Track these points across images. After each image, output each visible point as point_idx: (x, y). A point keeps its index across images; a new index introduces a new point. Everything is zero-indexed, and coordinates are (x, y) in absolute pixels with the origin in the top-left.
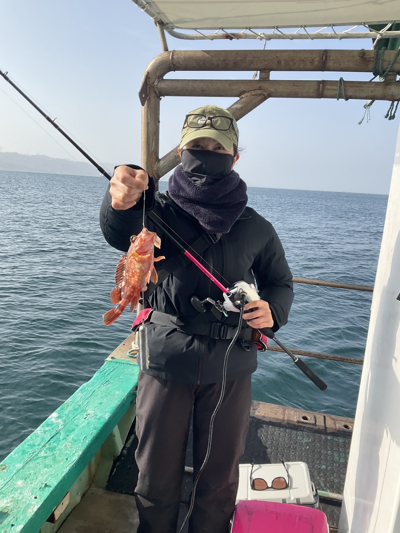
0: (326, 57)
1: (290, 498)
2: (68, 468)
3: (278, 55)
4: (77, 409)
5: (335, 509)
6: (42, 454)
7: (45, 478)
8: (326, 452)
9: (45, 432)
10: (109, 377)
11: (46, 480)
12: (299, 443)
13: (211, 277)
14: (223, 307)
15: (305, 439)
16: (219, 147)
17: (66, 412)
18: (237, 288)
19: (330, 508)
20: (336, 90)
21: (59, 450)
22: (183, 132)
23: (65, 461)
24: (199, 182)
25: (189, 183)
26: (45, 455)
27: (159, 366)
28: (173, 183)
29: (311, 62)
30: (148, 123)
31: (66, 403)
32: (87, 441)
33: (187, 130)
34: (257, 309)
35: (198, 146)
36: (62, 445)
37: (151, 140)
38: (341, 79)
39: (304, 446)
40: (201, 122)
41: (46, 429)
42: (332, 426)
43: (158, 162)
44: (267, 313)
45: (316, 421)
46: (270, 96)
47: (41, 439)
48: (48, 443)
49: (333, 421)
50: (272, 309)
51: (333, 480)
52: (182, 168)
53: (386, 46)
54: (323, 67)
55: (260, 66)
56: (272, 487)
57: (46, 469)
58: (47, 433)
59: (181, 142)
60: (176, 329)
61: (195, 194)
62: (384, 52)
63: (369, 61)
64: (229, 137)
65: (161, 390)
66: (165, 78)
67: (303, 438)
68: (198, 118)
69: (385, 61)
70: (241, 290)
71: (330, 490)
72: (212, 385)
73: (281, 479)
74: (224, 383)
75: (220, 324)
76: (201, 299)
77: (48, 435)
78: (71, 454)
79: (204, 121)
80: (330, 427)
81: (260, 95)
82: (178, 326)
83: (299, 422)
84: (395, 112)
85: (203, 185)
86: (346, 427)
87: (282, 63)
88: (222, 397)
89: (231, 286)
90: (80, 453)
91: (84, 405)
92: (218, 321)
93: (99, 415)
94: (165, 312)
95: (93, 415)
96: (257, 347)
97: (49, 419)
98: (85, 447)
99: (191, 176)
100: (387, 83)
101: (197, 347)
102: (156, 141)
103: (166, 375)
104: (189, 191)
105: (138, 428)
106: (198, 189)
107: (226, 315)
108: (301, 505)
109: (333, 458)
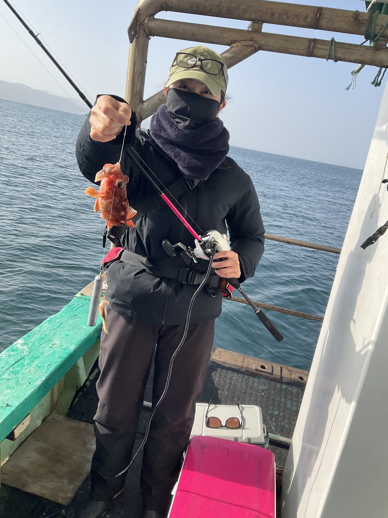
0: (320, 15)
1: (242, 437)
2: (30, 392)
3: (273, 7)
4: (43, 339)
5: (283, 451)
6: (6, 376)
7: (6, 398)
8: (279, 400)
9: (10, 356)
10: (77, 312)
11: (8, 399)
12: (255, 389)
13: (185, 222)
14: (193, 253)
15: (261, 386)
16: (207, 91)
17: (33, 340)
18: (209, 237)
19: (279, 450)
20: (327, 50)
21: (23, 374)
22: (172, 70)
23: (27, 385)
24: (182, 124)
25: (172, 124)
26: (9, 377)
27: (125, 304)
28: (155, 122)
29: (305, 19)
30: (135, 62)
31: (33, 332)
32: (51, 369)
33: (176, 69)
34: (226, 259)
35: (185, 87)
36: (26, 370)
37: (136, 80)
38: (333, 40)
39: (259, 392)
40: (191, 62)
41: (10, 354)
42: (288, 376)
43: (142, 104)
44: (236, 264)
45: (273, 371)
46: (260, 48)
47: (5, 363)
48: (12, 366)
49: (289, 372)
50: (241, 261)
51: (284, 425)
52: (166, 107)
53: (380, 10)
54: (316, 25)
55: (254, 16)
56: (226, 426)
57: (8, 390)
58: (11, 357)
59: (168, 80)
60: (145, 269)
61: (177, 136)
62: (377, 15)
63: (362, 23)
64: (218, 82)
65: (126, 327)
66: (156, 16)
67: (259, 385)
68: (189, 58)
69: (378, 25)
70: (213, 239)
71: (280, 434)
72: (176, 327)
73: (235, 419)
74: (187, 326)
75: (189, 269)
76: (173, 243)
77: (13, 360)
78: (35, 379)
79: (195, 61)
80: (286, 377)
81: (250, 46)
82: (148, 267)
83: (257, 370)
84: (381, 79)
85: (186, 128)
86: (301, 378)
87: (276, 15)
88: (184, 339)
89: (204, 234)
90: (44, 379)
91: (50, 335)
92: (186, 266)
93: (65, 345)
94: (135, 253)
95: (59, 345)
96: (223, 294)
97: (15, 345)
98: (49, 373)
99: (175, 117)
100: (376, 48)
101: (164, 290)
102: (141, 81)
103: (132, 313)
104: (171, 133)
105: (101, 360)
106: (180, 131)
107: (195, 262)
108: (252, 444)
109: (286, 405)
